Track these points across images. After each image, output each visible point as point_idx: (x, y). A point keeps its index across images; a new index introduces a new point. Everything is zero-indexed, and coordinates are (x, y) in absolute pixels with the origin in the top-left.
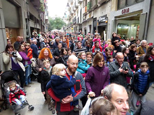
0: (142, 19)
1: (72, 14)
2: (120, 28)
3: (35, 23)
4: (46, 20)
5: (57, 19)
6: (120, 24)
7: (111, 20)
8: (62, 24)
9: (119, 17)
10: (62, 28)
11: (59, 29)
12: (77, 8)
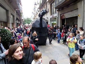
0: (57, 19)
1: (35, 16)
2: (52, 22)
3: (18, 21)
4: (22, 19)
5: (28, 19)
6: (52, 21)
7: (49, 19)
8: (30, 21)
9: (52, 18)
10: (31, 23)
11: (29, 24)
12: (37, 13)
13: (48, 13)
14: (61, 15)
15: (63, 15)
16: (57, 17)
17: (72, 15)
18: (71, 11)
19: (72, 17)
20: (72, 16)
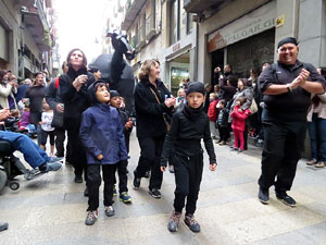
13: (159, 38)
14: (207, 36)
15: (218, 36)
16: (194, 45)
17: (253, 27)
18: (250, 12)
19: (251, 34)
20: (252, 30)
